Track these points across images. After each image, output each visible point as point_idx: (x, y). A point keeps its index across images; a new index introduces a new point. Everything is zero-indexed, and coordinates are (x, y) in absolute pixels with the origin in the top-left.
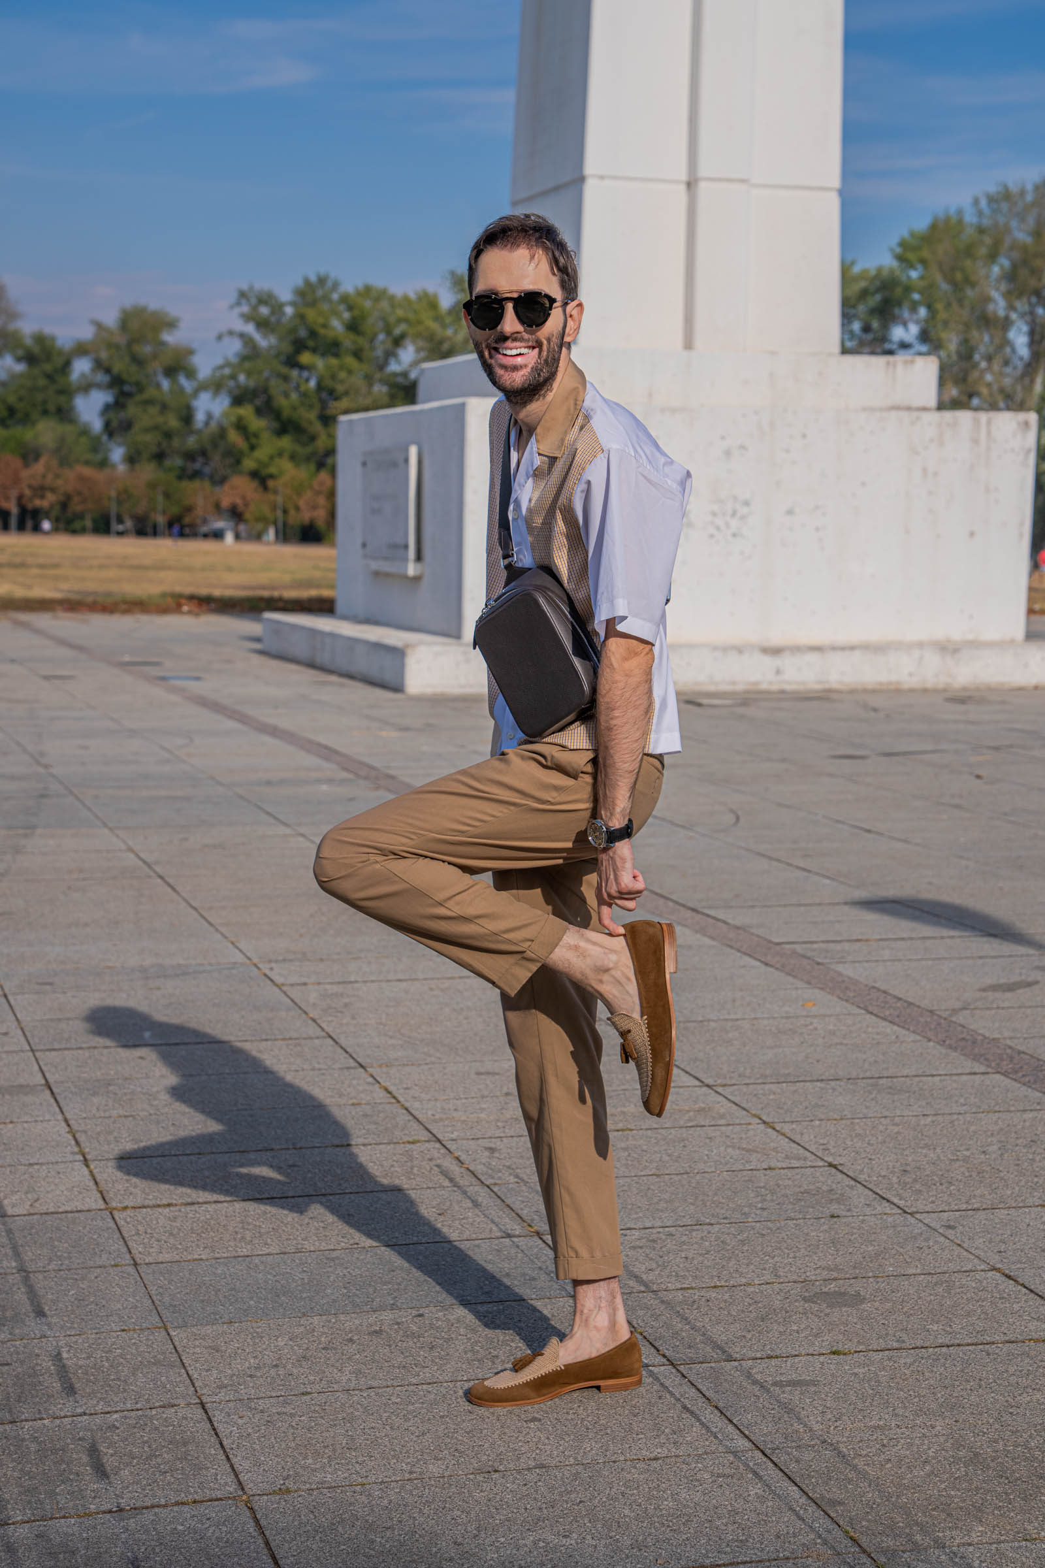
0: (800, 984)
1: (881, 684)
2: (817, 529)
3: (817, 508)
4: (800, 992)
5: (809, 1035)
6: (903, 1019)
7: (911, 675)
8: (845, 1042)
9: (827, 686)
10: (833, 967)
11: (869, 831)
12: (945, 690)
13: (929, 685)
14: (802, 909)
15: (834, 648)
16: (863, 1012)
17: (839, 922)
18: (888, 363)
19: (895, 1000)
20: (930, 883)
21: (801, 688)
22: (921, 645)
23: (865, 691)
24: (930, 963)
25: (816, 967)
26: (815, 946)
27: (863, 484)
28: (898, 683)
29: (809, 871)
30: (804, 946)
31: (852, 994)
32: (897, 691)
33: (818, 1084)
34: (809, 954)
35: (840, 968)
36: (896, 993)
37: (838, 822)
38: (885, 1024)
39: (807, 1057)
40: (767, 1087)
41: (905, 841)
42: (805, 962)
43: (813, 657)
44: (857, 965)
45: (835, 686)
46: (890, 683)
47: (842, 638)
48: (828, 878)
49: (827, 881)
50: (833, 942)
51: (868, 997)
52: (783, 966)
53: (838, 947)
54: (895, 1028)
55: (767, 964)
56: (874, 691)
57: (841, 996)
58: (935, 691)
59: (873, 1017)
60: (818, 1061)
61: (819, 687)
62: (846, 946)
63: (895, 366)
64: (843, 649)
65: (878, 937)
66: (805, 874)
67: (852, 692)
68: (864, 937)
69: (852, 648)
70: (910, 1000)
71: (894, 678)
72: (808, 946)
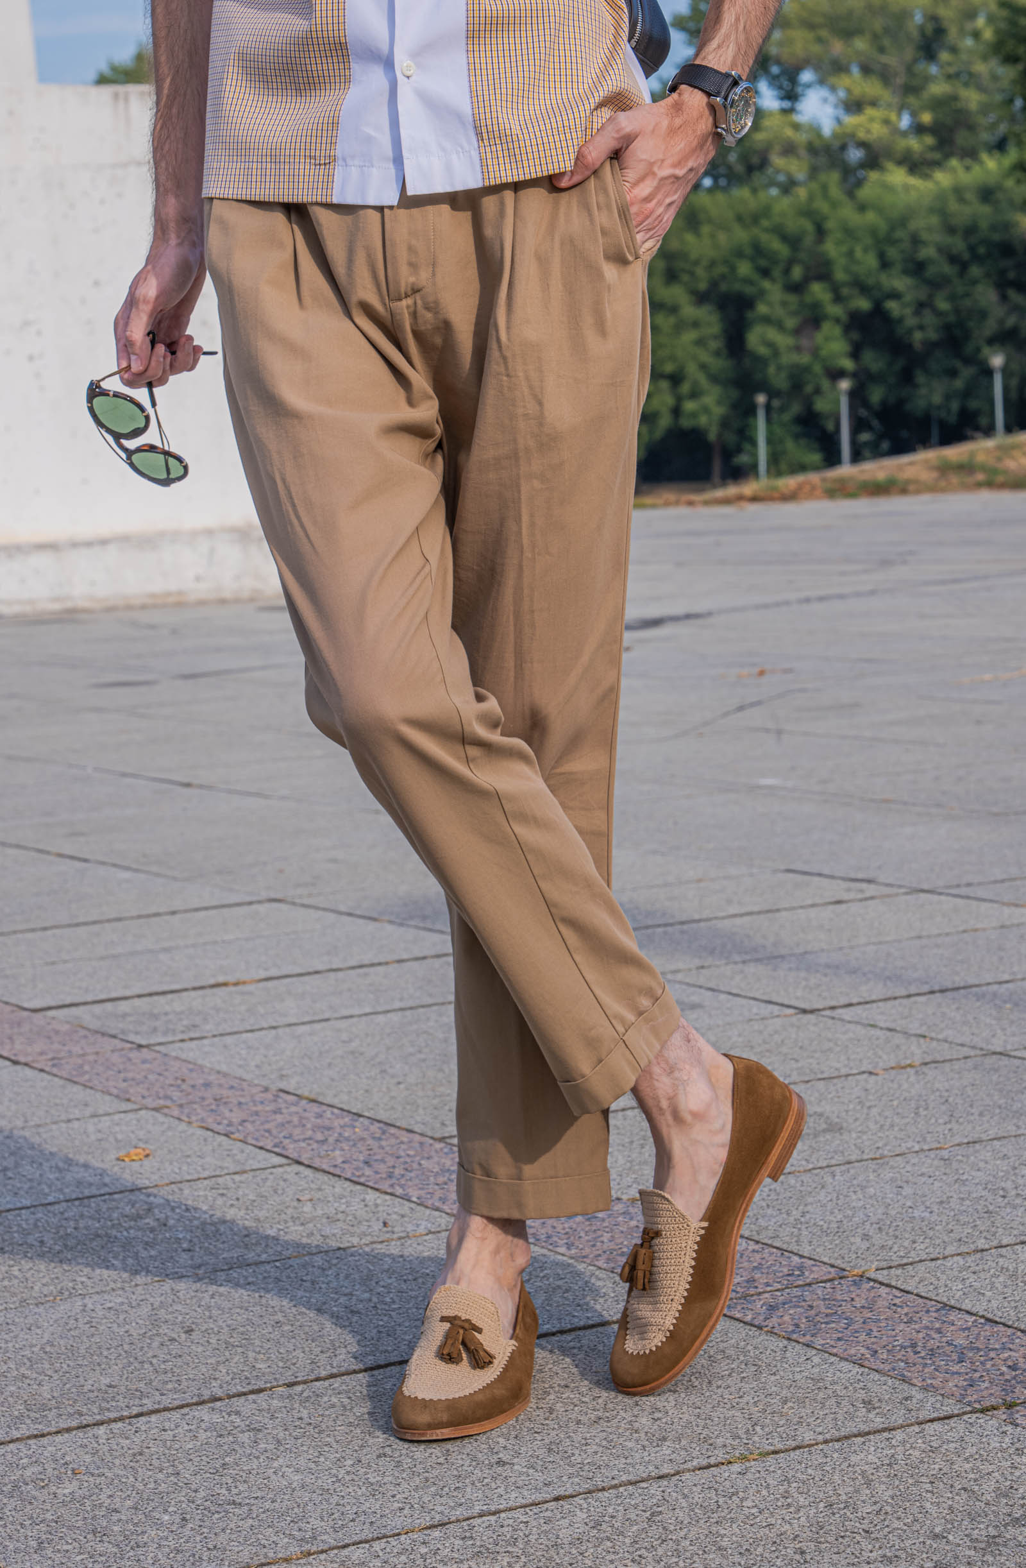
0: (105, 1104)
1: (153, 596)
2: (31, 358)
3: (27, 324)
4: (106, 1122)
5: (148, 1245)
6: (382, 1168)
7: (198, 579)
8: (251, 1256)
9: (69, 604)
10: (174, 1050)
11: (188, 785)
12: (252, 600)
13: (227, 594)
14: (81, 931)
15: (75, 545)
16: (278, 1160)
17: (166, 950)
18: (116, 96)
19: (347, 1119)
20: (334, 861)
21: (28, 609)
22: (209, 532)
23: (129, 608)
24: (395, 1017)
25: (134, 1055)
26: (124, 1006)
27: (96, 283)
28: (180, 593)
29: (86, 860)
30: (97, 1009)
31: (236, 1116)
32: (179, 603)
33: (203, 1412)
34: (113, 1026)
35: (191, 1051)
36: (342, 1100)
37: (124, 775)
38: (341, 1187)
39: (155, 1322)
40: (50, 1447)
41: (258, 795)
42: (108, 1044)
43: (43, 560)
44: (229, 1040)
45: (82, 604)
46: (169, 594)
47: (85, 529)
48: (127, 868)
49: (127, 875)
50: (164, 993)
51: (279, 1118)
52: (56, 1061)
53: (177, 1004)
54: (371, 1196)
55: (15, 1063)
56: (143, 607)
57: (210, 1122)
58: (237, 601)
59: (308, 1172)
60: (189, 1331)
61: (57, 606)
62: (195, 1000)
63: (126, 100)
64: (89, 544)
65: (263, 974)
66: (77, 864)
67: (110, 609)
68: (230, 979)
69: (104, 542)
70: (383, 1115)
71: (172, 586)
72: (109, 1006)
